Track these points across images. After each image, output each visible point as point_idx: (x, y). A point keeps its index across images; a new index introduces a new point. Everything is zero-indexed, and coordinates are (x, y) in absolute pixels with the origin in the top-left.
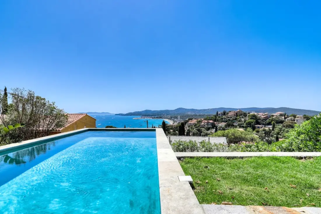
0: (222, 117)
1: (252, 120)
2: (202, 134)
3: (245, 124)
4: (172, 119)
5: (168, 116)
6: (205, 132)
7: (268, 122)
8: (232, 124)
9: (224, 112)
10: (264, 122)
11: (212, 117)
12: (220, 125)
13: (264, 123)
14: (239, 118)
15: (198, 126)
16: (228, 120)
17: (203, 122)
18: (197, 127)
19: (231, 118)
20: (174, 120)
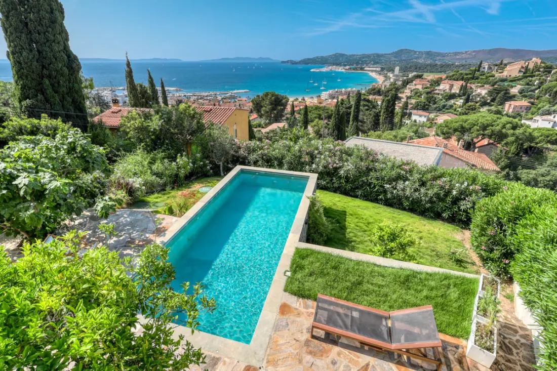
0: (488, 75)
6: (441, 102)
8: (507, 90)
20: (386, 74)
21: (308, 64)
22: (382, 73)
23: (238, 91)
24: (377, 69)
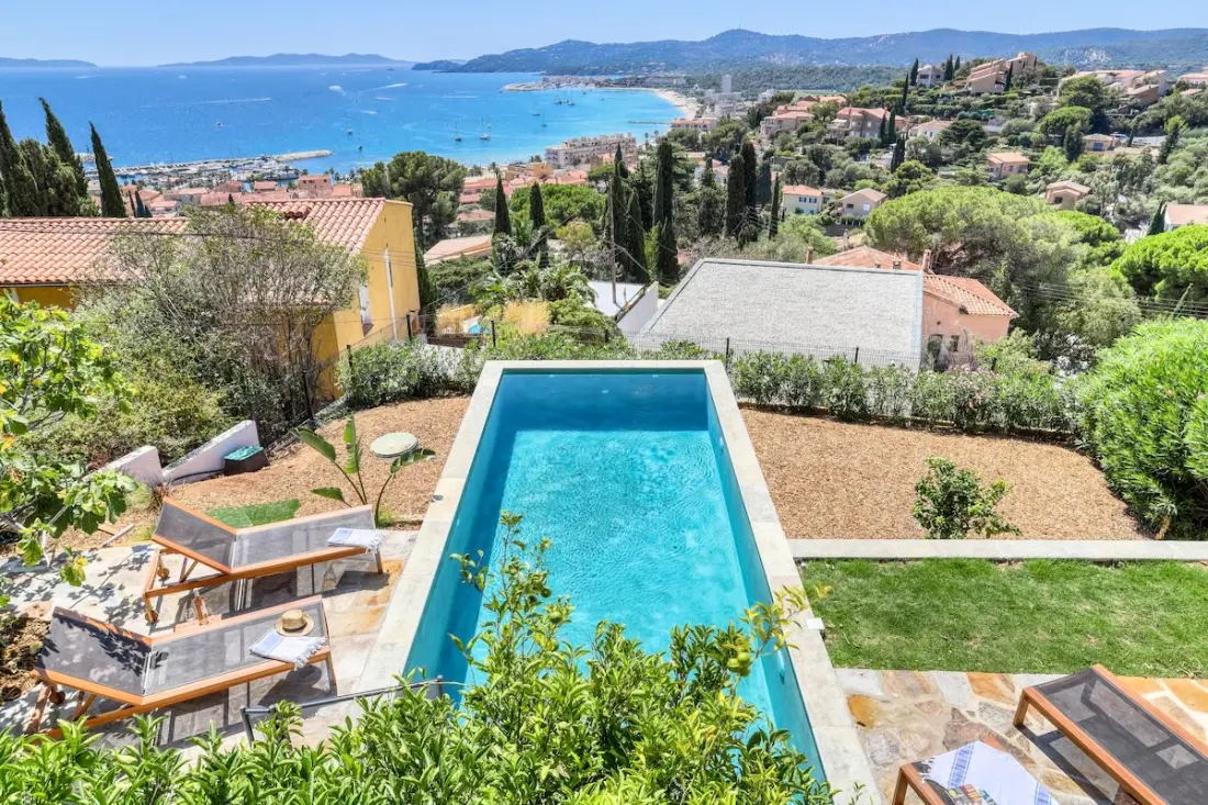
0: (935, 93)
1: (1075, 111)
2: (829, 174)
3: (1038, 128)
4: (691, 91)
5: (672, 74)
6: (843, 164)
7: (1150, 120)
8: (978, 128)
9: (950, 63)
10: (1132, 118)
11: (888, 93)
12: (920, 134)
13: (1131, 124)
14: (1013, 99)
15: (813, 134)
16: (964, 105)
17: (842, 117)
18: (811, 141)
19: (978, 95)
20: (702, 94)
24: (678, 82)
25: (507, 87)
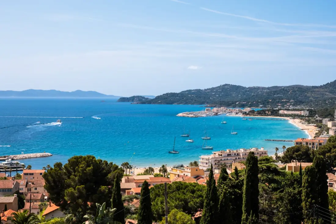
20: (321, 121)
21: (172, 103)
22: (312, 119)
23: (27, 155)
24: (302, 113)
25: (180, 114)
